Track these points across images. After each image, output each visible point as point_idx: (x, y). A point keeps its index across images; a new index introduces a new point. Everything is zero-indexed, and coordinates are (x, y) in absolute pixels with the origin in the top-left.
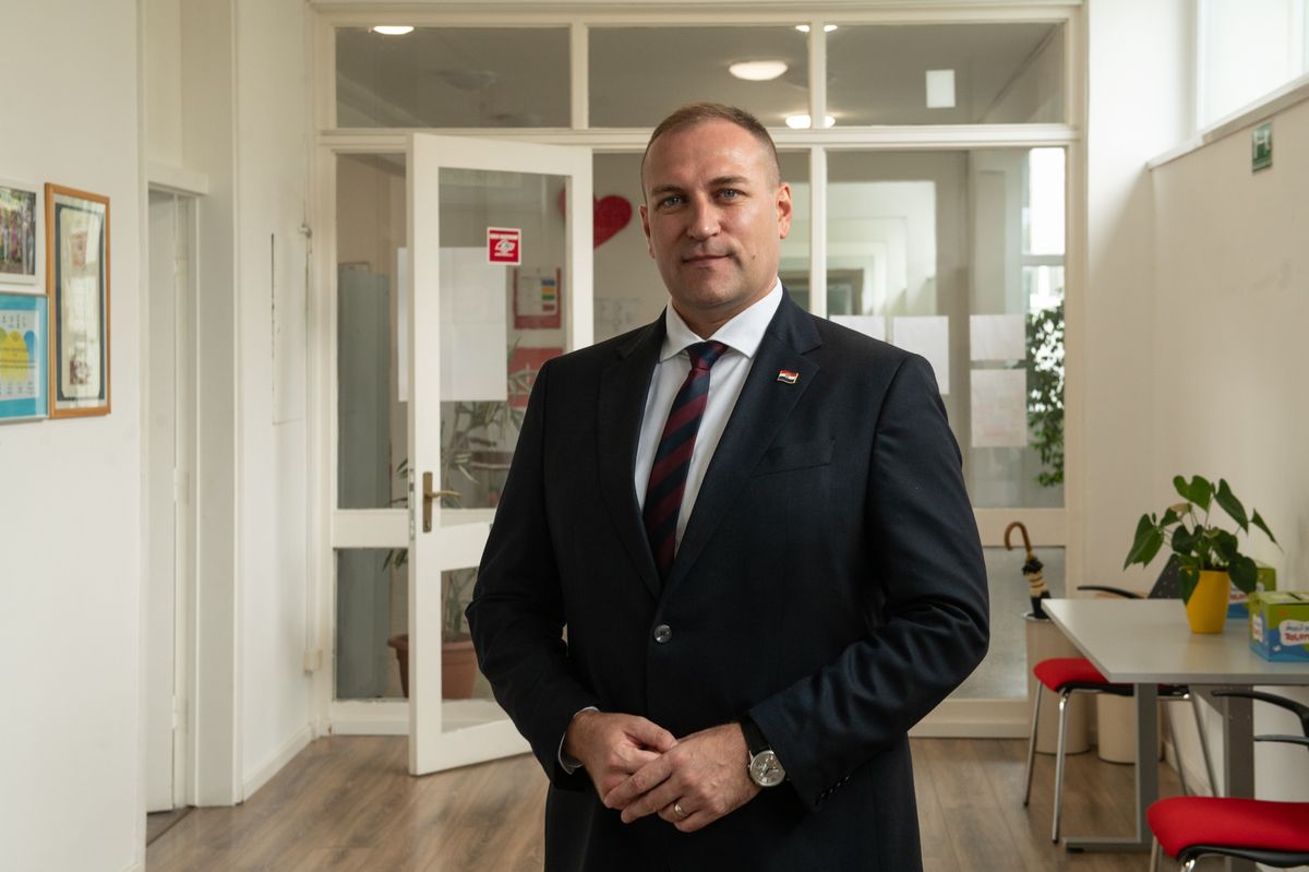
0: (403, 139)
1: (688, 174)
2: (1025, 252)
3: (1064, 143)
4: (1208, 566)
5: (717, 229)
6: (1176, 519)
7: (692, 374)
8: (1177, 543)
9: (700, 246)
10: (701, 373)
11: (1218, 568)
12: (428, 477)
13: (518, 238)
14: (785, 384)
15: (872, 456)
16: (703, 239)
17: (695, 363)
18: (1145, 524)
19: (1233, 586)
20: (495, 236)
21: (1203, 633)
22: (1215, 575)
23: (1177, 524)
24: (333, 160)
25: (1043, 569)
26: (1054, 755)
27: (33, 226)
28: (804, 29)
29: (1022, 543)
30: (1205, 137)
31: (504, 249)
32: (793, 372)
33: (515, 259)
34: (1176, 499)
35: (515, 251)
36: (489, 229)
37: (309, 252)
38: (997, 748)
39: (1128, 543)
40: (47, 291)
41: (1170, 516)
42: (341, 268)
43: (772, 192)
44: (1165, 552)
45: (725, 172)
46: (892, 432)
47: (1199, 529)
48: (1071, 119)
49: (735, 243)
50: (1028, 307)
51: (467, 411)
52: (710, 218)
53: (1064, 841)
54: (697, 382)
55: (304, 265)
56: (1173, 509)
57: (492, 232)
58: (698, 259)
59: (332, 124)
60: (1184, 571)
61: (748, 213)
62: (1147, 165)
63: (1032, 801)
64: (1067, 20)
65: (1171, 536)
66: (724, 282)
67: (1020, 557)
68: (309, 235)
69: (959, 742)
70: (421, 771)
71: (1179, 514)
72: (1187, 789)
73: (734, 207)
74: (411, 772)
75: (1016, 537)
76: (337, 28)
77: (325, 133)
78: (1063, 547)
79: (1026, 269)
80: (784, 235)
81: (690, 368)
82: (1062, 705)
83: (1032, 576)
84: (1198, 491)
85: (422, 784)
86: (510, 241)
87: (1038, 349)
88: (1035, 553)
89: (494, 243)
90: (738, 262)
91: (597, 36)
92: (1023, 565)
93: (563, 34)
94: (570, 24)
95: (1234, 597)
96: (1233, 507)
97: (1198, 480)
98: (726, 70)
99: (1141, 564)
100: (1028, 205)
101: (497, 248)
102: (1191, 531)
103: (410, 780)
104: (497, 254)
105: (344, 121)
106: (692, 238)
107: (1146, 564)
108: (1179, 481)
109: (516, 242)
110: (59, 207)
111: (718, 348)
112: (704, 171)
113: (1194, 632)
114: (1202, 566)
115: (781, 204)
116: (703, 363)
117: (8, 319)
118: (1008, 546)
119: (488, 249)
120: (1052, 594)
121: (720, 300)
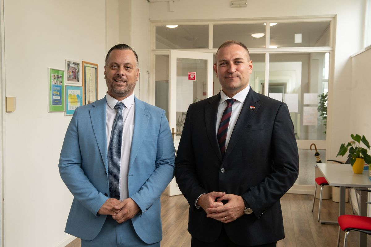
0: (168, 52)
1: (228, 57)
2: (323, 79)
3: (329, 51)
4: (359, 157)
5: (236, 70)
6: (351, 145)
7: (228, 107)
8: (350, 151)
9: (231, 75)
10: (230, 106)
11: (361, 158)
12: (173, 129)
13: (195, 74)
14: (251, 109)
15: (274, 127)
16: (232, 73)
17: (228, 104)
18: (343, 146)
19: (364, 162)
20: (190, 74)
21: (356, 174)
22: (360, 159)
23: (351, 146)
24: (155, 56)
25: (320, 155)
26: (319, 199)
27: (79, 71)
28: (265, 24)
29: (314, 148)
30: (366, 48)
31: (192, 77)
32: (254, 107)
33: (194, 79)
34: (351, 140)
35: (194, 77)
36: (188, 72)
37: (149, 77)
38: (307, 197)
39: (338, 150)
40: (82, 85)
41: (349, 144)
42: (156, 82)
43: (248, 62)
44: (348, 153)
45: (238, 57)
46: (278, 122)
47: (356, 148)
48: (331, 45)
49: (239, 74)
50: (323, 92)
51: (184, 114)
52: (234, 68)
53: (321, 221)
54: (229, 109)
55: (148, 80)
56: (350, 143)
57: (189, 73)
58: (230, 77)
59: (155, 48)
60: (352, 158)
61: (243, 67)
62: (350, 57)
63: (314, 210)
64: (331, 21)
65: (349, 149)
66: (236, 83)
67: (314, 152)
68: (149, 73)
69: (298, 195)
70: (171, 195)
71: (351, 144)
72: (354, 210)
73: (239, 66)
74: (169, 195)
75: (313, 147)
76: (156, 26)
77: (153, 50)
78: (325, 150)
79: (323, 83)
80: (251, 73)
81: (227, 105)
82: (321, 189)
83: (317, 157)
84: (357, 138)
85: (171, 198)
86: (193, 75)
87: (325, 102)
88: (318, 151)
89: (189, 75)
90: (240, 78)
91: (215, 26)
92: (315, 154)
93: (207, 26)
94: (209, 24)
95: (365, 165)
96: (366, 143)
97: (357, 135)
98: (251, 35)
99: (341, 156)
100: (324, 67)
101: (190, 77)
102: (354, 148)
103: (169, 197)
104: (190, 78)
105: (158, 47)
106: (229, 72)
107: (343, 156)
108: (352, 136)
109: (195, 75)
110: (85, 67)
111: (234, 100)
112: (233, 56)
113: (355, 173)
114: (357, 157)
115: (250, 66)
116: (230, 104)
117: (72, 92)
118: (311, 149)
119: (188, 77)
120: (322, 161)
121: (235, 87)
